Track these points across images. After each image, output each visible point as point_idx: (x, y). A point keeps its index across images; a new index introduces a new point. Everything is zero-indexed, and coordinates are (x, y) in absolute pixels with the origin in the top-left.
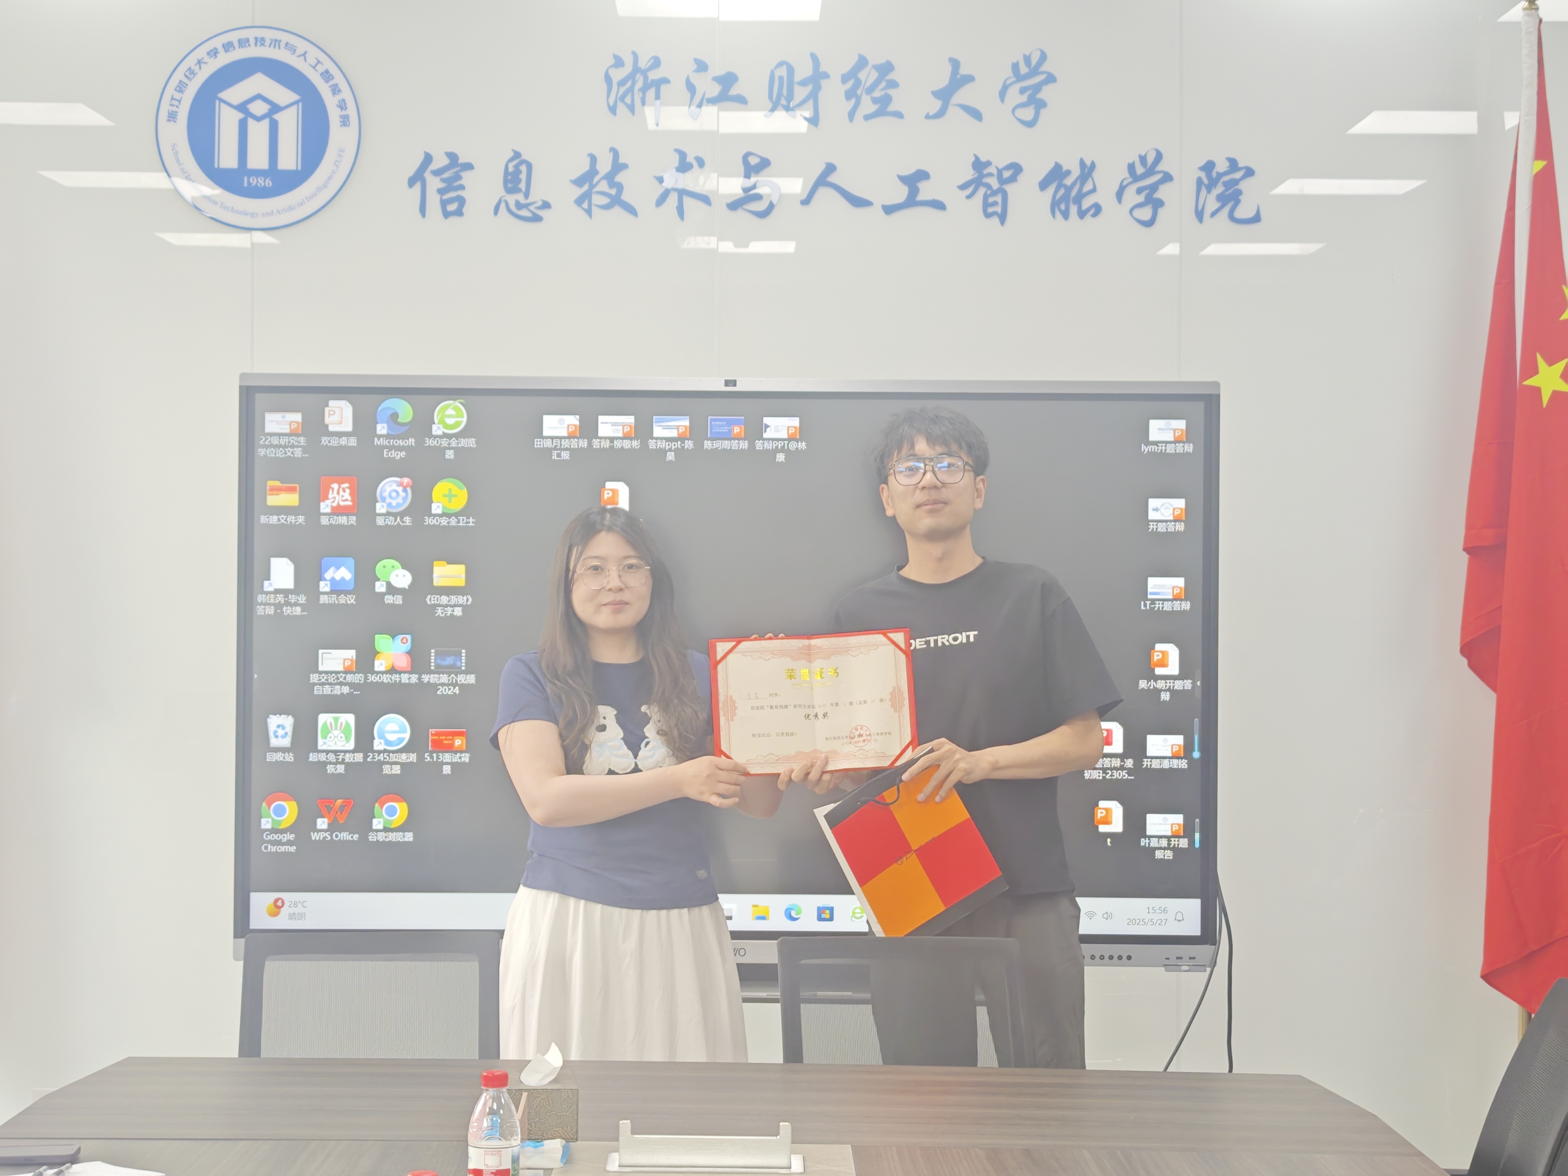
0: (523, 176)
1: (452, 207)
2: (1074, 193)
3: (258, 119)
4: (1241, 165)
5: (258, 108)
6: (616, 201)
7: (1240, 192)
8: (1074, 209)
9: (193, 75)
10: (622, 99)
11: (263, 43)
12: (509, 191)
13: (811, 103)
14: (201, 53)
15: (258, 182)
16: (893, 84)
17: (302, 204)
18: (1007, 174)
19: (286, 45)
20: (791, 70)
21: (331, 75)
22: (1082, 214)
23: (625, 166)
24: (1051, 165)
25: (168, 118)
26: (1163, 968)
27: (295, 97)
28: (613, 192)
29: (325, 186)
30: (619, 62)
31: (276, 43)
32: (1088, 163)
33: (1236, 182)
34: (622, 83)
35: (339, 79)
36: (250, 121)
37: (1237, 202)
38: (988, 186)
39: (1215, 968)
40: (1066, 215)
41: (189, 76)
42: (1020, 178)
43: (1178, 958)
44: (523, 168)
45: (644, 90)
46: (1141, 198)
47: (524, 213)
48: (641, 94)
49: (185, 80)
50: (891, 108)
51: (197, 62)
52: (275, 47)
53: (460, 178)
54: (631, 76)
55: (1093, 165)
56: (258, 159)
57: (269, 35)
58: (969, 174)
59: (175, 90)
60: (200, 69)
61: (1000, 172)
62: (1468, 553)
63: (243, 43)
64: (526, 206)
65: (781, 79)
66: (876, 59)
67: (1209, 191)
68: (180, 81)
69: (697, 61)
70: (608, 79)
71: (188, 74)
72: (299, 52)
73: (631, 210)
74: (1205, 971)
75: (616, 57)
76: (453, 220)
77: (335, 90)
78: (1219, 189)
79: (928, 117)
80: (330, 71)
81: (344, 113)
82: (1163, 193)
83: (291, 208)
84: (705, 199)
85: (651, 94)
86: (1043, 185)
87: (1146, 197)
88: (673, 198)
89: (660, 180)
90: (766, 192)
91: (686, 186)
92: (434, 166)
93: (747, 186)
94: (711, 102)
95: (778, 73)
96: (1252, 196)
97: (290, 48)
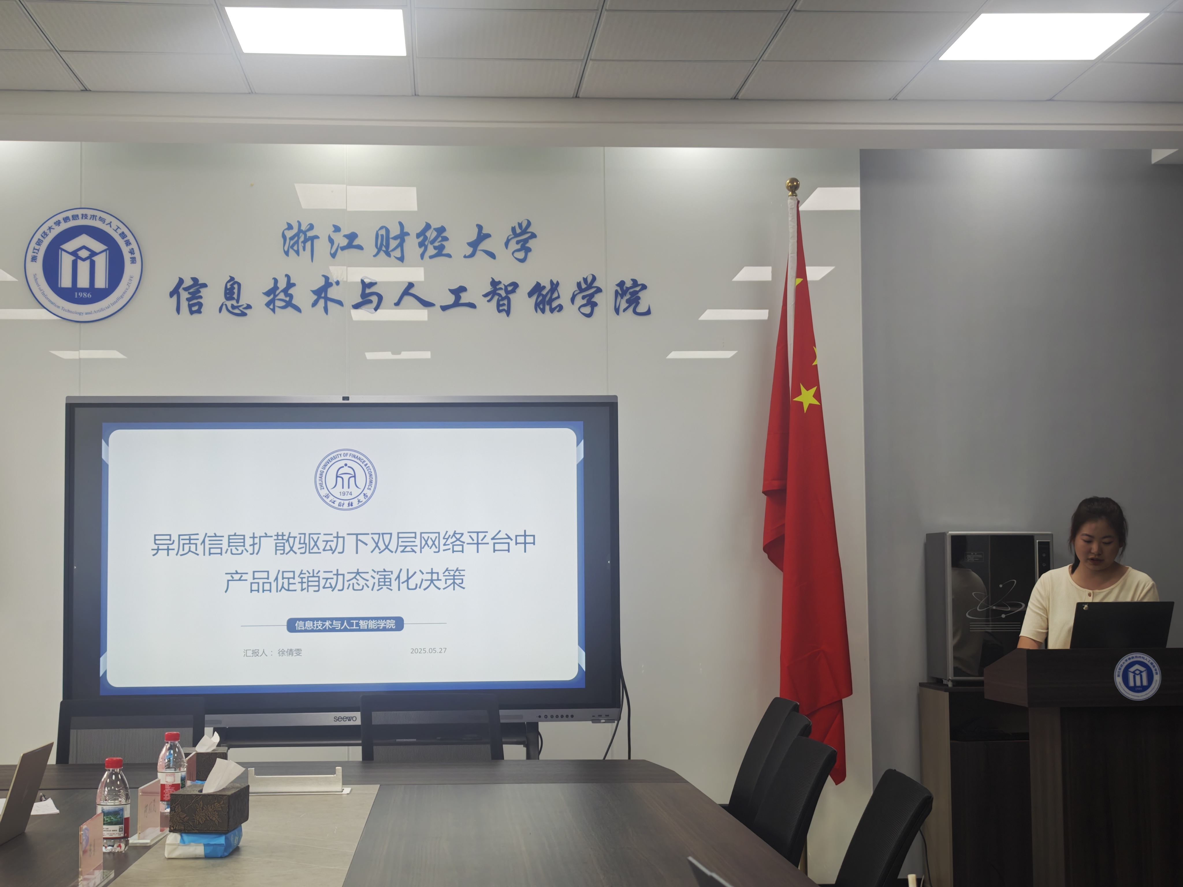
0: (236, 291)
1: (195, 308)
2: (547, 299)
3: (84, 260)
4: (639, 283)
5: (84, 254)
6: (289, 304)
7: (639, 298)
8: (547, 308)
9: (46, 236)
10: (292, 247)
11: (86, 217)
12: (227, 299)
13: (399, 250)
14: (51, 223)
15: (83, 295)
16: (446, 239)
17: (108, 308)
18: (510, 288)
19: (99, 218)
20: (388, 231)
21: (126, 235)
22: (552, 310)
23: (294, 285)
24: (534, 284)
25: (31, 260)
26: (591, 722)
27: (105, 247)
28: (287, 299)
29: (122, 297)
30: (290, 227)
31: (94, 217)
32: (555, 282)
33: (637, 292)
34: (292, 238)
35: (130, 237)
36: (79, 262)
37: (638, 304)
38: (500, 295)
39: (620, 721)
40: (543, 311)
41: (44, 236)
42: (518, 291)
43: (599, 716)
44: (236, 286)
45: (304, 242)
46: (584, 302)
47: (237, 311)
48: (303, 245)
49: (42, 238)
50: (445, 252)
51: (48, 228)
52: (93, 220)
53: (200, 292)
54: (297, 235)
55: (558, 283)
56: (83, 282)
57: (90, 213)
58: (489, 288)
59: (36, 244)
60: (50, 232)
61: (506, 287)
62: (766, 495)
63: (75, 217)
64: (237, 307)
65: (382, 236)
66: (435, 225)
67: (622, 298)
68: (39, 239)
69: (334, 226)
70: (284, 237)
71: (43, 235)
72: (107, 222)
73: (298, 309)
74: (614, 722)
75: (288, 224)
76: (196, 316)
77: (128, 243)
78: (628, 296)
79: (465, 257)
80: (125, 232)
81: (133, 256)
82: (597, 298)
83: (102, 310)
84: (340, 303)
85: (308, 245)
86: (530, 294)
87: (588, 301)
88: (322, 302)
89: (314, 292)
90: (375, 299)
91: (329, 295)
92: (184, 285)
93: (364, 295)
94: (343, 249)
95: (380, 233)
96: (646, 300)
97: (102, 220)
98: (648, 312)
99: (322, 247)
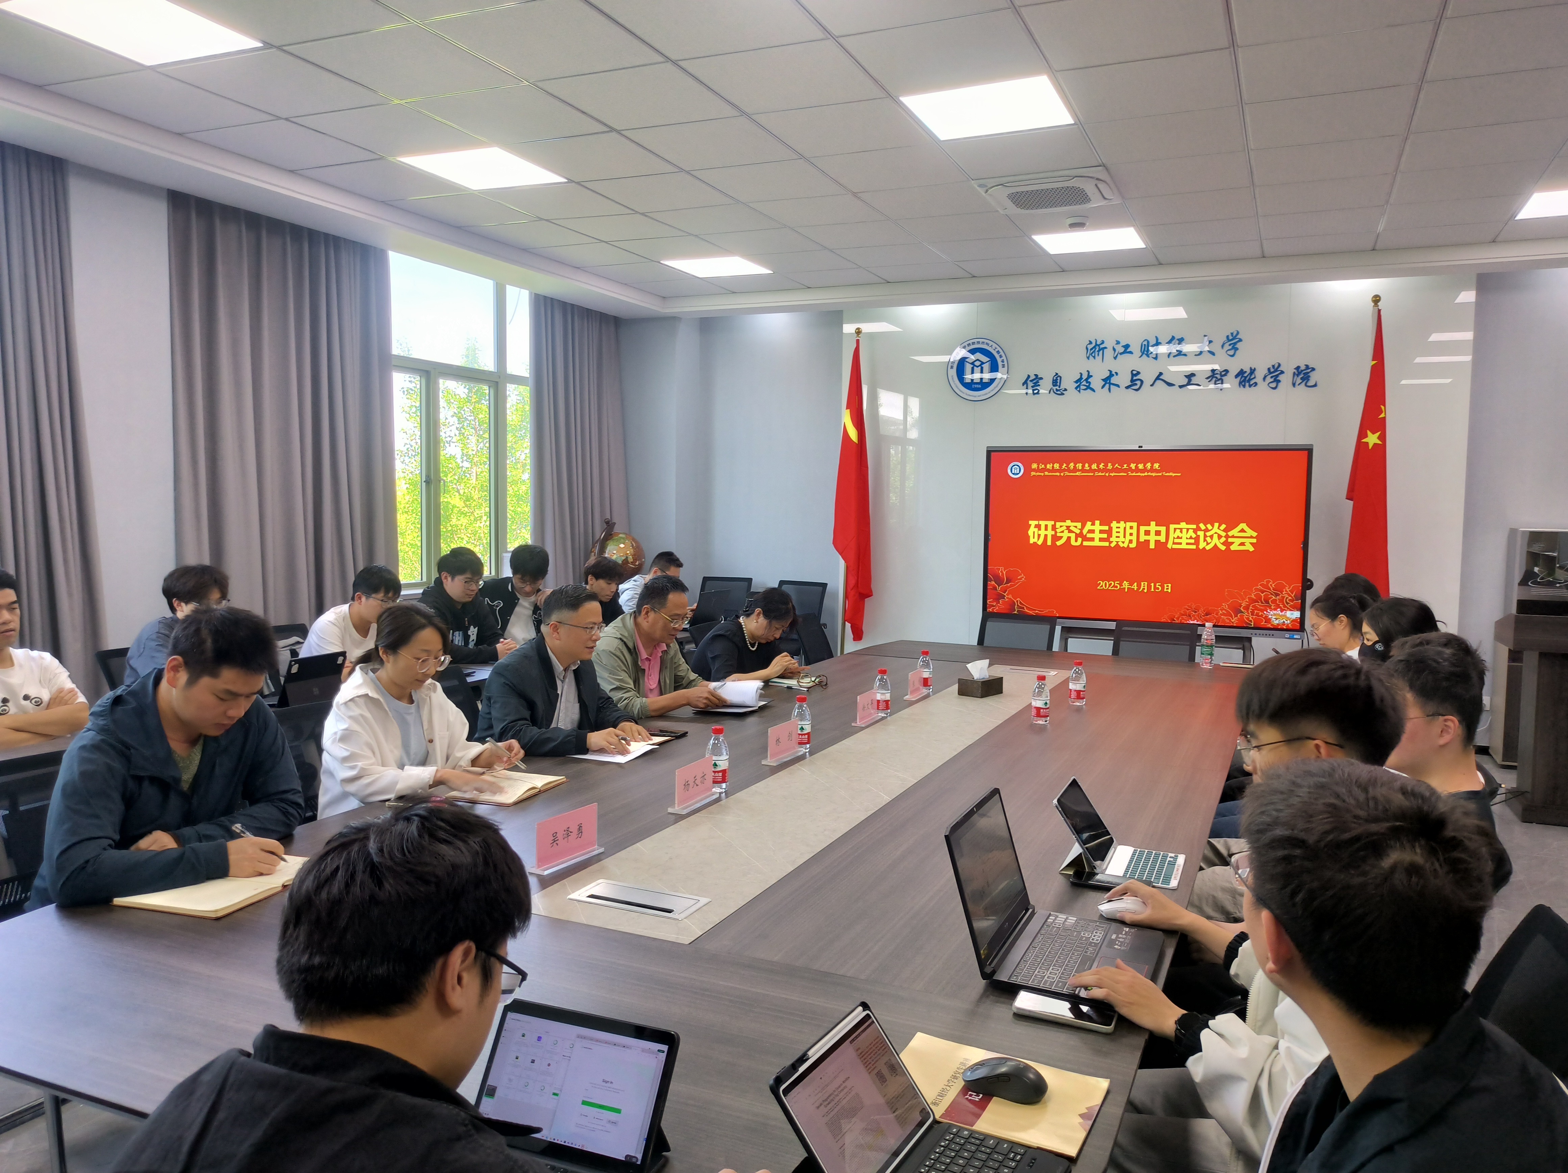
0: (1059, 381)
1: (1035, 392)
2: (1247, 379)
3: (977, 367)
4: (1310, 367)
5: (978, 363)
6: (1088, 387)
7: (1309, 376)
8: (1247, 384)
9: (959, 355)
10: (1091, 354)
11: (979, 343)
12: (1054, 386)
13: (1155, 353)
14: (961, 348)
15: (977, 386)
16: (1184, 345)
17: (990, 393)
18: (1223, 373)
20: (1148, 342)
22: (1250, 386)
23: (1092, 376)
24: (1239, 370)
25: (950, 369)
27: (989, 359)
28: (1087, 384)
29: (997, 386)
30: (1091, 343)
31: (983, 343)
32: (1253, 368)
33: (1308, 373)
34: (1091, 349)
35: (1002, 353)
36: (975, 367)
37: (1309, 380)
38: (1216, 378)
40: (1244, 386)
42: (1228, 374)
44: (1059, 378)
45: (1098, 351)
46: (1272, 380)
47: (1059, 392)
48: (1098, 353)
49: (956, 356)
50: (1183, 353)
53: (1038, 382)
54: (1094, 347)
55: (1255, 369)
56: (977, 379)
57: (981, 340)
58: (1210, 374)
60: (961, 352)
61: (1221, 372)
63: (973, 343)
64: (1059, 390)
65: (1144, 345)
66: (1178, 337)
67: (1298, 376)
69: (1116, 341)
70: (1087, 348)
72: (991, 345)
75: (1090, 341)
76: (1036, 395)
77: (1001, 356)
78: (1302, 376)
79: (1195, 355)
80: (999, 351)
81: (1003, 363)
82: (1280, 378)
83: (986, 394)
84: (1118, 386)
85: (1101, 352)
86: (1236, 376)
87: (1275, 379)
88: (1107, 385)
89: (1103, 380)
90: (1138, 383)
91: (1111, 382)
92: (1030, 379)
93: (1132, 381)
94: (1121, 354)
95: (1144, 343)
96: (1314, 378)
97: (987, 344)
98: (1315, 385)
99: (1109, 353)
